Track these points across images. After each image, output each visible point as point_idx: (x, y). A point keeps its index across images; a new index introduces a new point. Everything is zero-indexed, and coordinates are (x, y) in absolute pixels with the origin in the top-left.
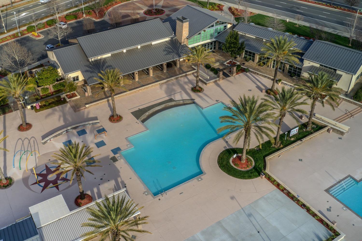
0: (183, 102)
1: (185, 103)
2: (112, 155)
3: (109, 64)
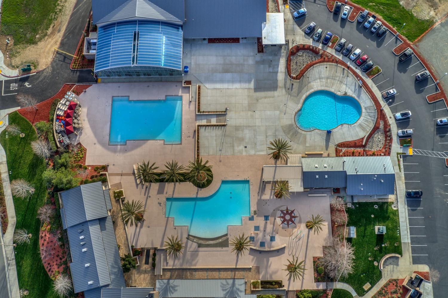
0: (194, 239)
1: (193, 238)
2: (255, 216)
3: (223, 292)
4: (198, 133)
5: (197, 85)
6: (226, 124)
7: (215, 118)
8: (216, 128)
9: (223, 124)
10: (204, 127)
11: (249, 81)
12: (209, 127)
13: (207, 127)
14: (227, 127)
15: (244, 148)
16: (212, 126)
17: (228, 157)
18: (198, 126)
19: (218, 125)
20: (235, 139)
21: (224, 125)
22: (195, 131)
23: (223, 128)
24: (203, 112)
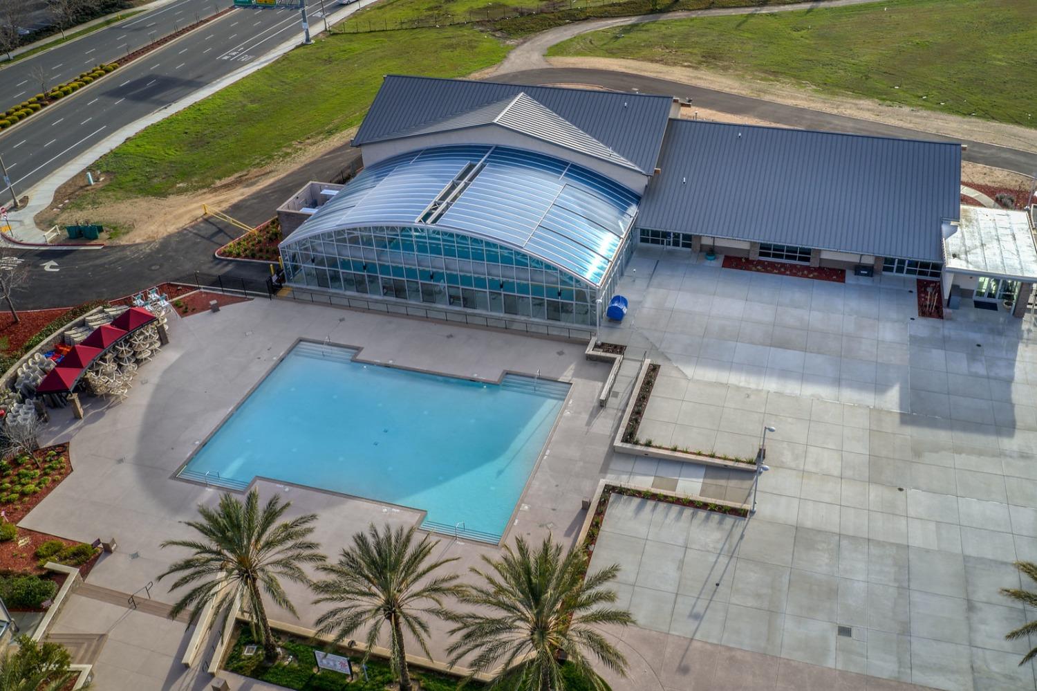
4: (600, 513)
5: (648, 361)
6: (748, 507)
7: (697, 477)
8: (693, 515)
9: (737, 505)
10: (637, 501)
11: (880, 387)
12: (662, 506)
13: (650, 504)
14: (752, 524)
15: (833, 635)
16: (678, 501)
17: (731, 659)
18: (609, 489)
19: (705, 506)
20: (785, 580)
21: (740, 513)
22: (586, 507)
23: (729, 520)
24: (648, 444)
